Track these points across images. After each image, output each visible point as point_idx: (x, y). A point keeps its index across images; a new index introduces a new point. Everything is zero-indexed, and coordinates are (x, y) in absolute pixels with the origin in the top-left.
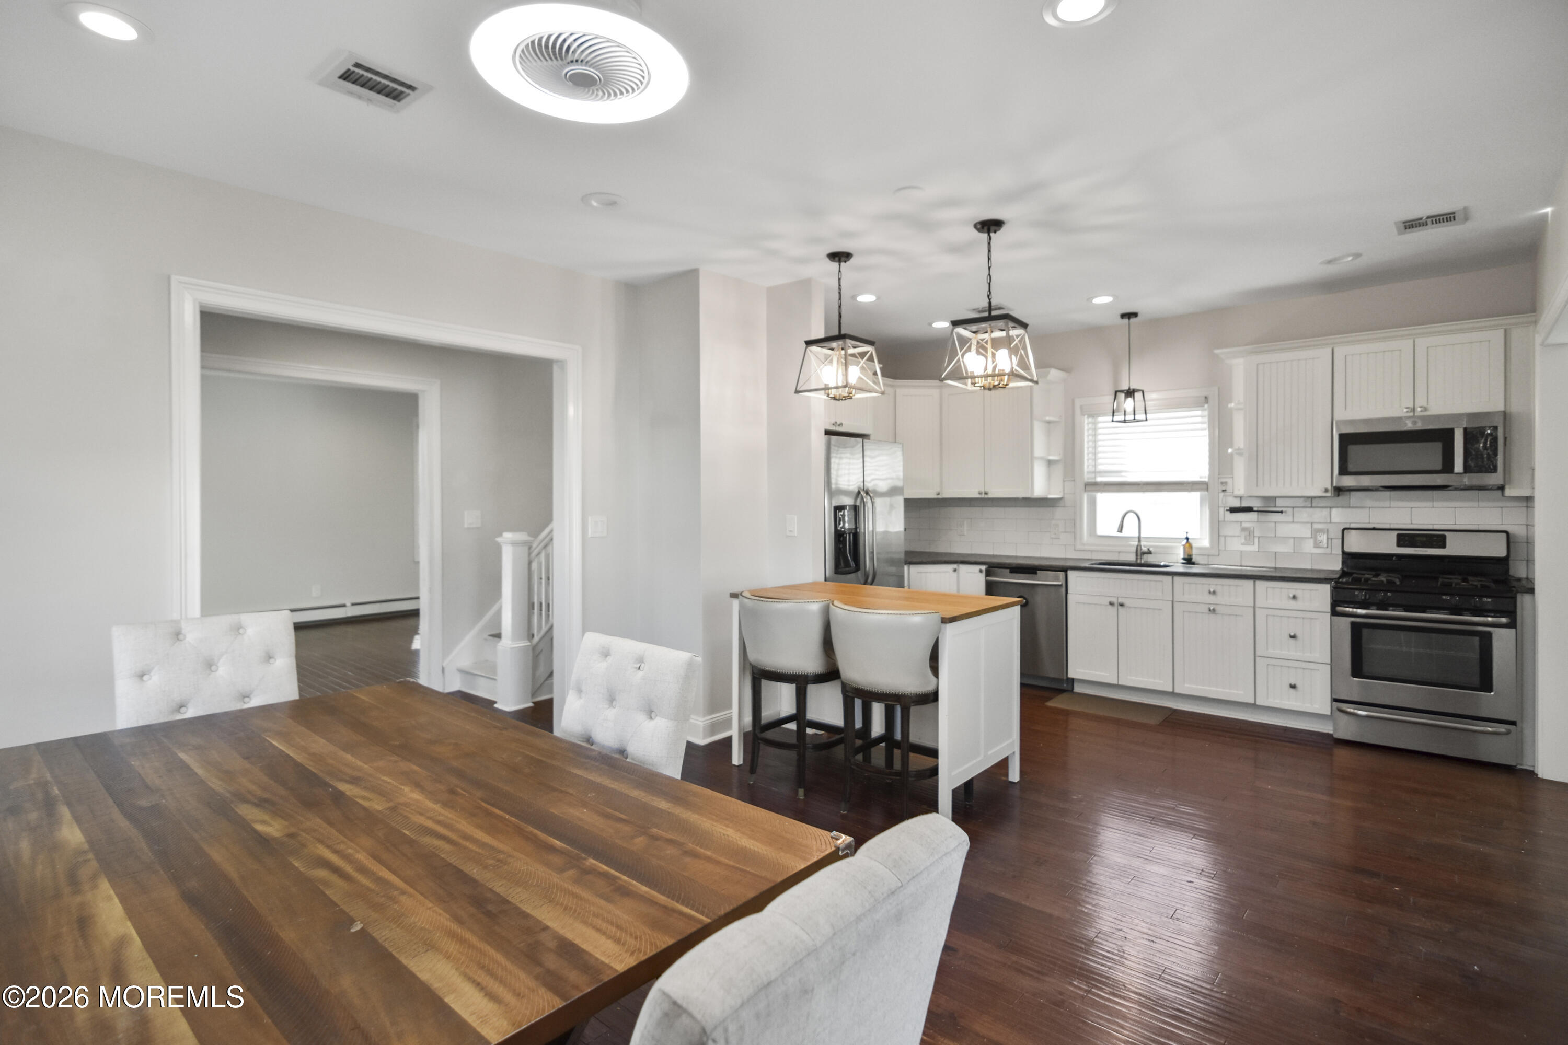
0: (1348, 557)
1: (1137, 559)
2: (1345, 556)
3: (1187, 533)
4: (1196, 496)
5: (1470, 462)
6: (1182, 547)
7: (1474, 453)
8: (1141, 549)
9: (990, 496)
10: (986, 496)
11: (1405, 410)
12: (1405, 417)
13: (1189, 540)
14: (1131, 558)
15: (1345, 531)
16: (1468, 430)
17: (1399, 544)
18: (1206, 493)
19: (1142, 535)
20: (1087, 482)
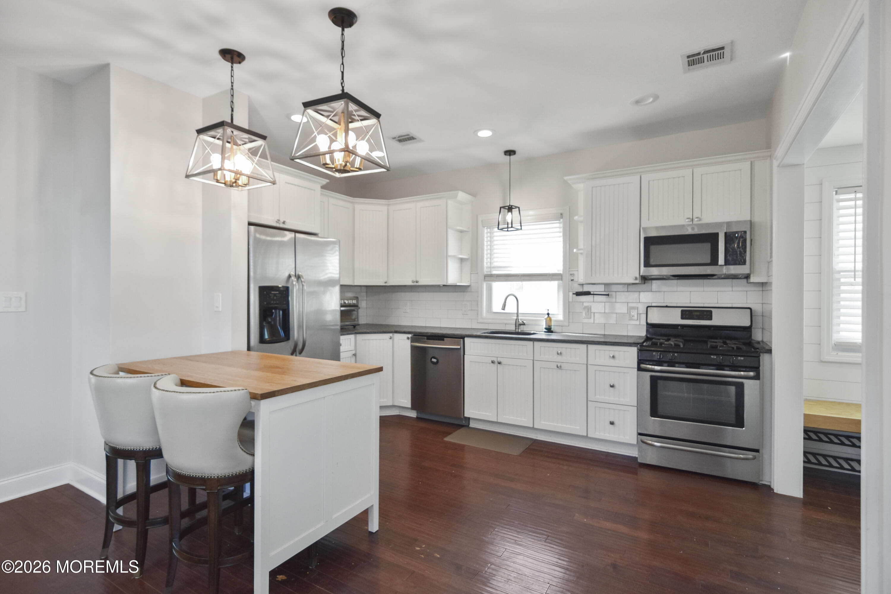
0: (650, 326)
1: (516, 329)
2: (648, 326)
3: (548, 310)
4: (554, 284)
5: (729, 257)
6: (545, 320)
7: (731, 250)
8: (519, 321)
9: (419, 284)
10: (417, 284)
11: (687, 220)
12: (687, 225)
13: (550, 315)
14: (512, 328)
15: (649, 308)
16: (727, 234)
17: (682, 318)
18: (561, 282)
19: (519, 312)
20: (486, 274)
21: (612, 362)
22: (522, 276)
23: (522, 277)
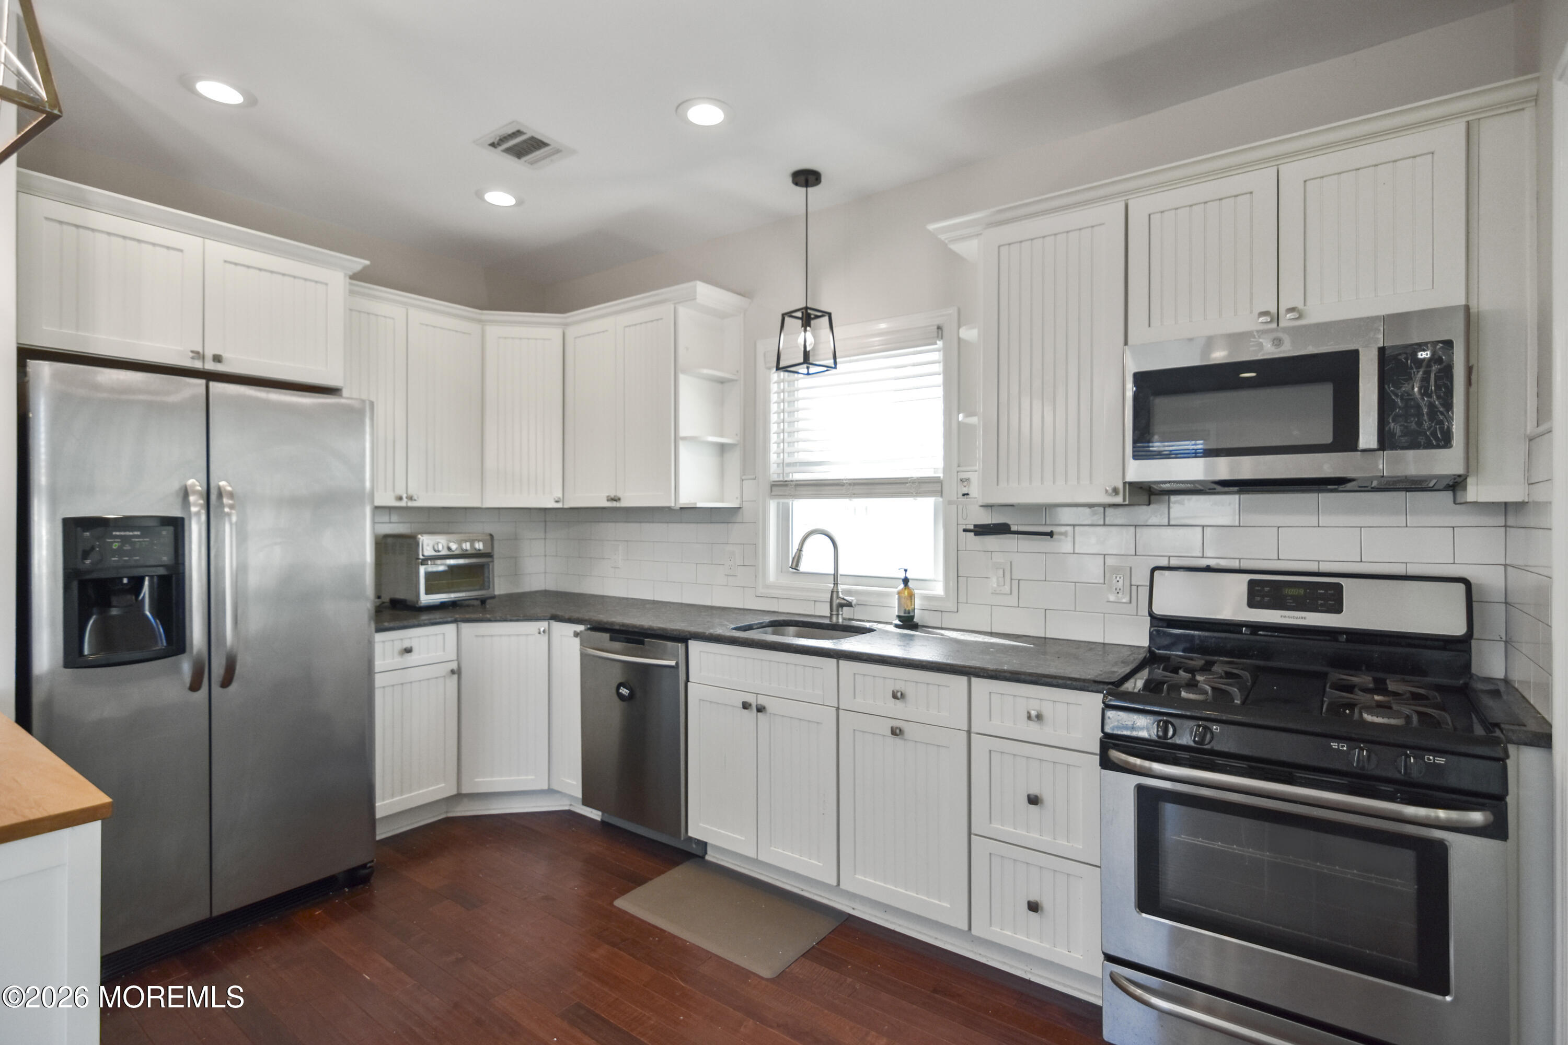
0: (1160, 623)
1: (831, 615)
2: (1156, 623)
3: (906, 571)
4: (925, 505)
5: (1392, 425)
6: (897, 596)
7: (1398, 401)
8: (838, 597)
9: (623, 504)
11: (1262, 319)
12: (1258, 331)
13: (910, 584)
14: (823, 610)
15: (1156, 573)
16: (1387, 352)
17: (1252, 604)
18: (941, 500)
19: (841, 572)
20: (774, 481)
21: (1032, 731)
22: (850, 484)
23: (851, 488)
